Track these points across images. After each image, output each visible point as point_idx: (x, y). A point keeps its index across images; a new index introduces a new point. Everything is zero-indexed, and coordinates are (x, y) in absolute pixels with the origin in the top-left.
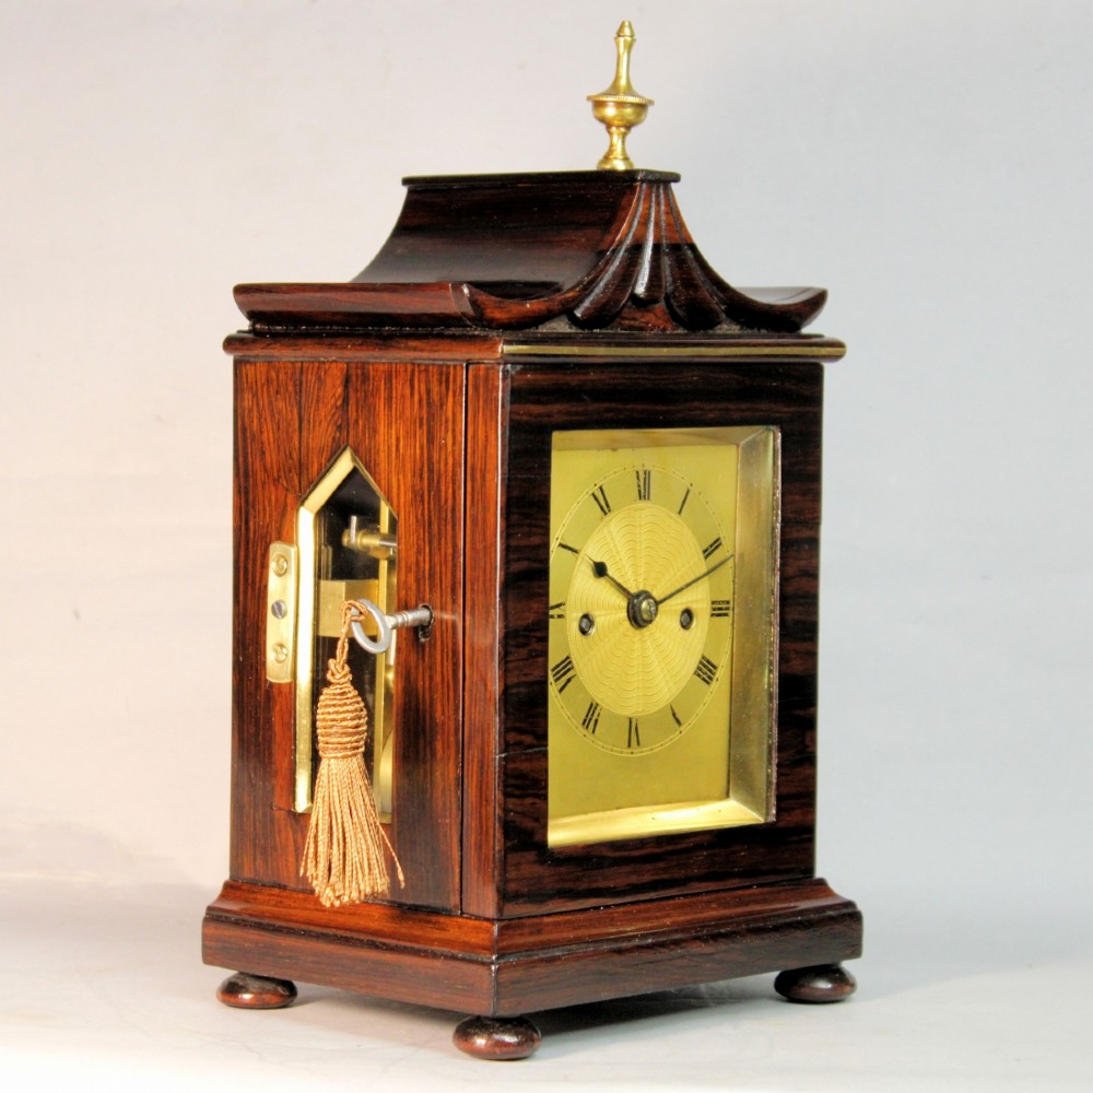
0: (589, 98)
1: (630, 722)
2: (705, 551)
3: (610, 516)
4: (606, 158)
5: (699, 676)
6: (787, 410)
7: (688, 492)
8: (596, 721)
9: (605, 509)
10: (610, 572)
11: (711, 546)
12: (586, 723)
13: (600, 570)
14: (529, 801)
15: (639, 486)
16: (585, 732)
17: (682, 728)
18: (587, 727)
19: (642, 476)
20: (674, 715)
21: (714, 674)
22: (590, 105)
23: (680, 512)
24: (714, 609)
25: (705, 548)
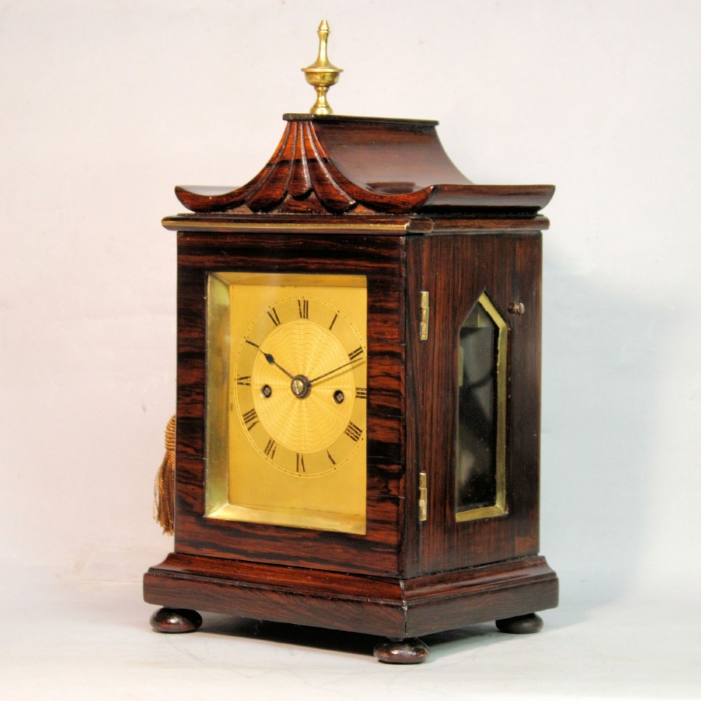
0: (303, 70)
1: (298, 456)
2: (350, 355)
3: (280, 327)
4: (316, 106)
5: (348, 434)
6: (370, 265)
7: (336, 316)
8: (274, 452)
9: (276, 321)
10: (276, 361)
11: (355, 352)
12: (267, 451)
13: (270, 358)
14: (190, 487)
15: (300, 310)
16: (266, 456)
17: (336, 466)
18: (268, 454)
19: (302, 304)
20: (330, 456)
21: (359, 435)
22: (303, 74)
23: (331, 328)
24: (358, 393)
25: (350, 353)
